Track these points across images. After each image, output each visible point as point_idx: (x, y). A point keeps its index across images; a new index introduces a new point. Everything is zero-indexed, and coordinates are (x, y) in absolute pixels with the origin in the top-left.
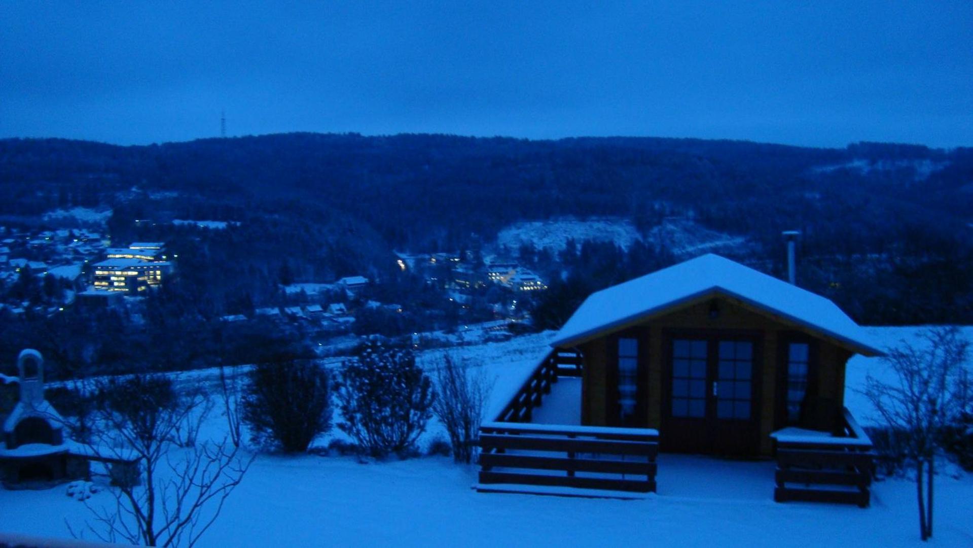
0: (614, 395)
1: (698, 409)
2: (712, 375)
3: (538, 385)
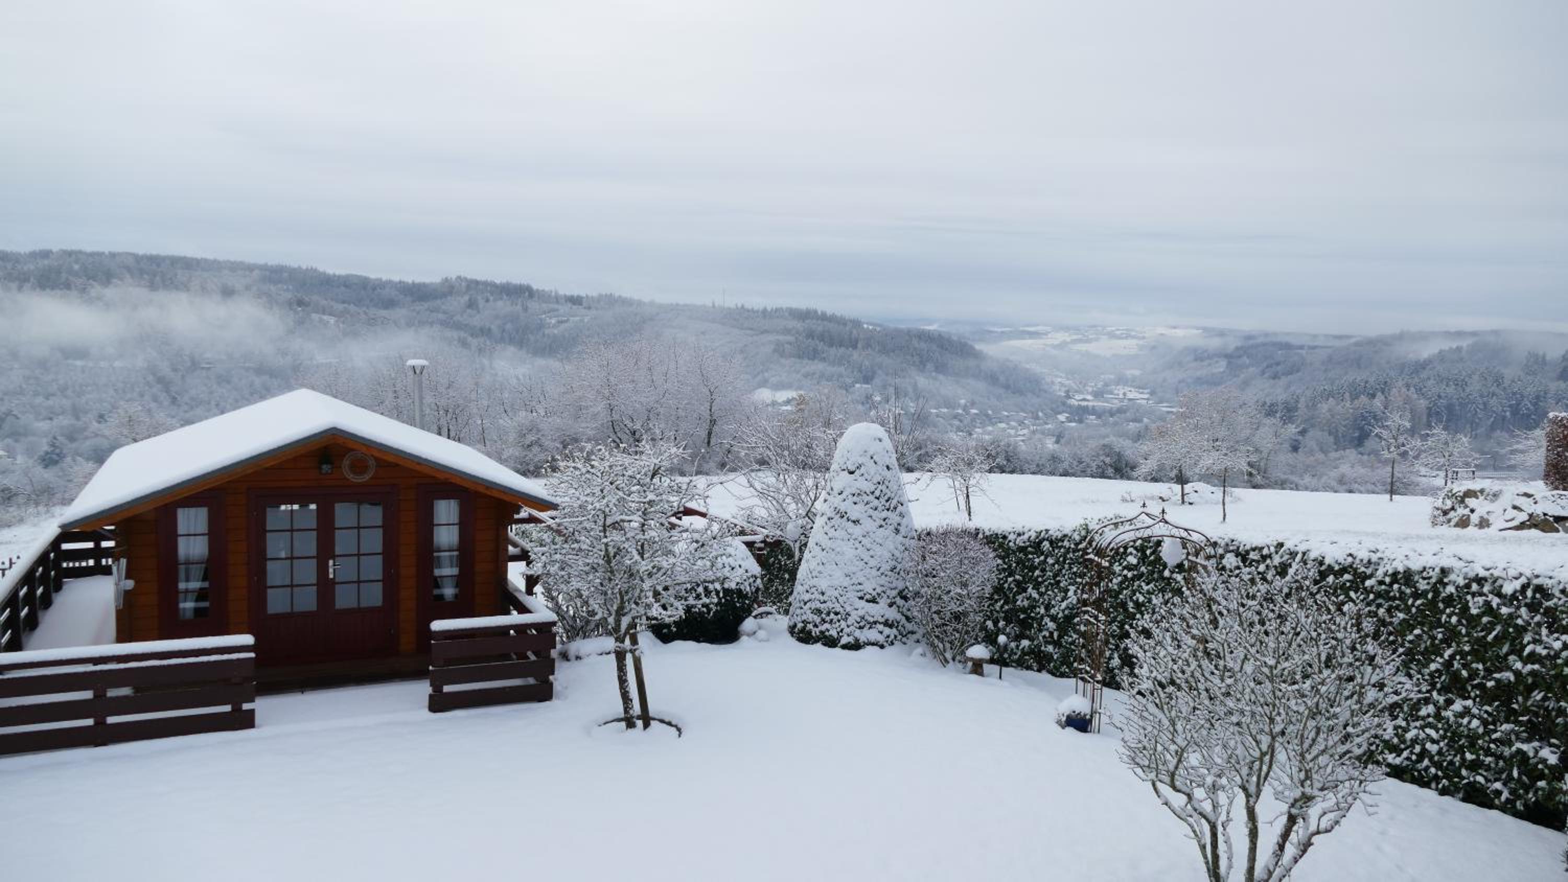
0: (170, 595)
1: (307, 601)
2: (326, 550)
3: (31, 592)
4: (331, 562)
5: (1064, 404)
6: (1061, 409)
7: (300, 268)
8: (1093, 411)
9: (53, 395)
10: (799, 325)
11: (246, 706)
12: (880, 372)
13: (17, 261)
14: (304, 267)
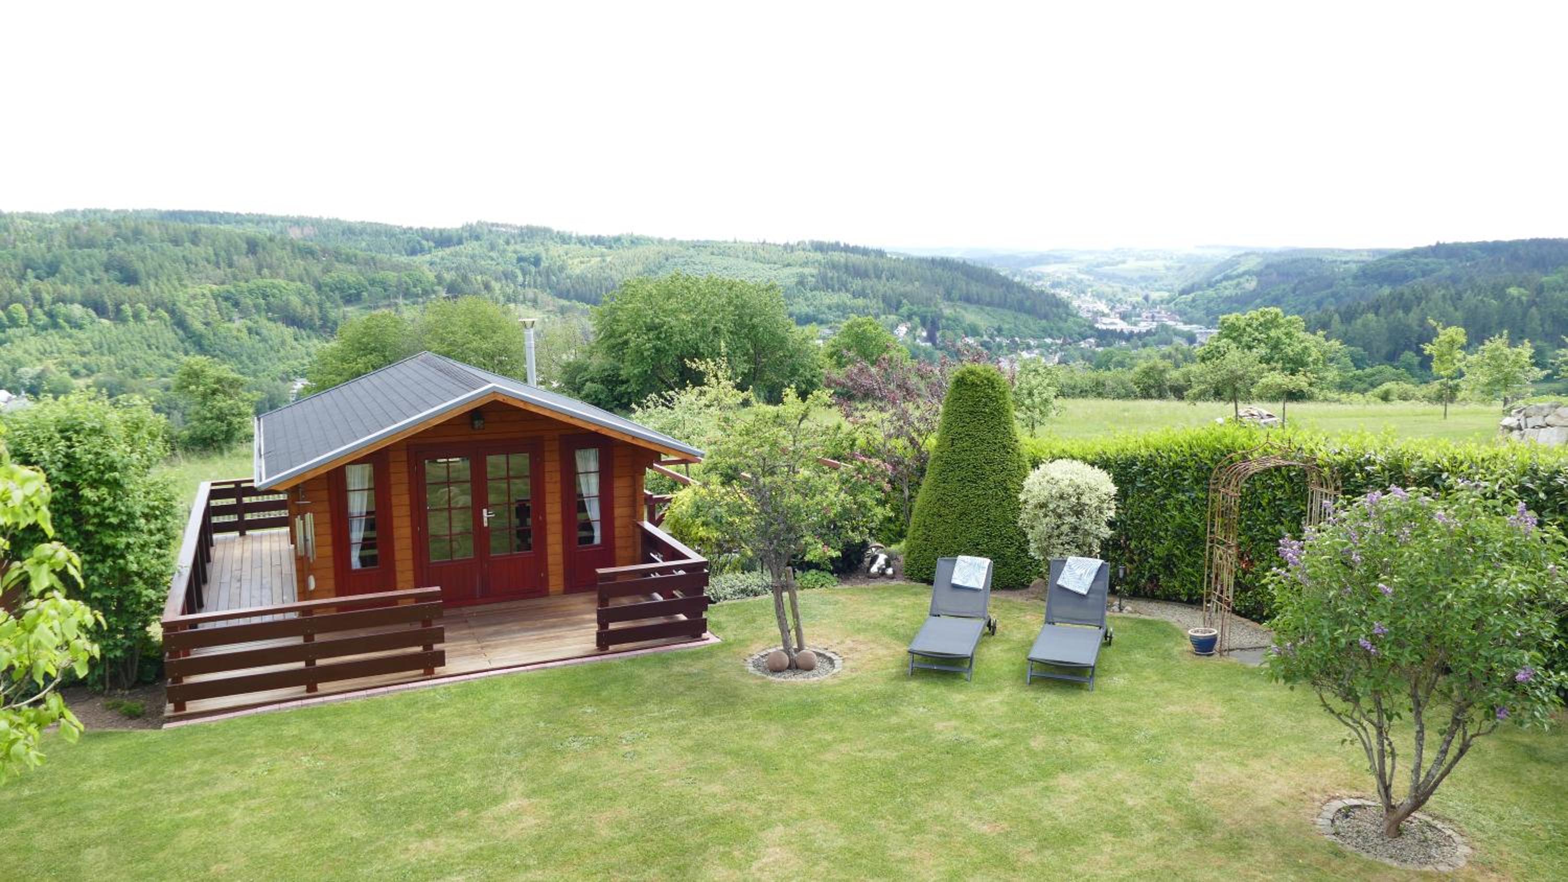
2: (480, 500)
4: (485, 511)
5: (1092, 327)
6: (1089, 332)
7: (321, 218)
8: (1121, 335)
9: (89, 353)
10: (819, 256)
11: (437, 647)
12: (905, 301)
13: (44, 221)
14: (325, 218)
